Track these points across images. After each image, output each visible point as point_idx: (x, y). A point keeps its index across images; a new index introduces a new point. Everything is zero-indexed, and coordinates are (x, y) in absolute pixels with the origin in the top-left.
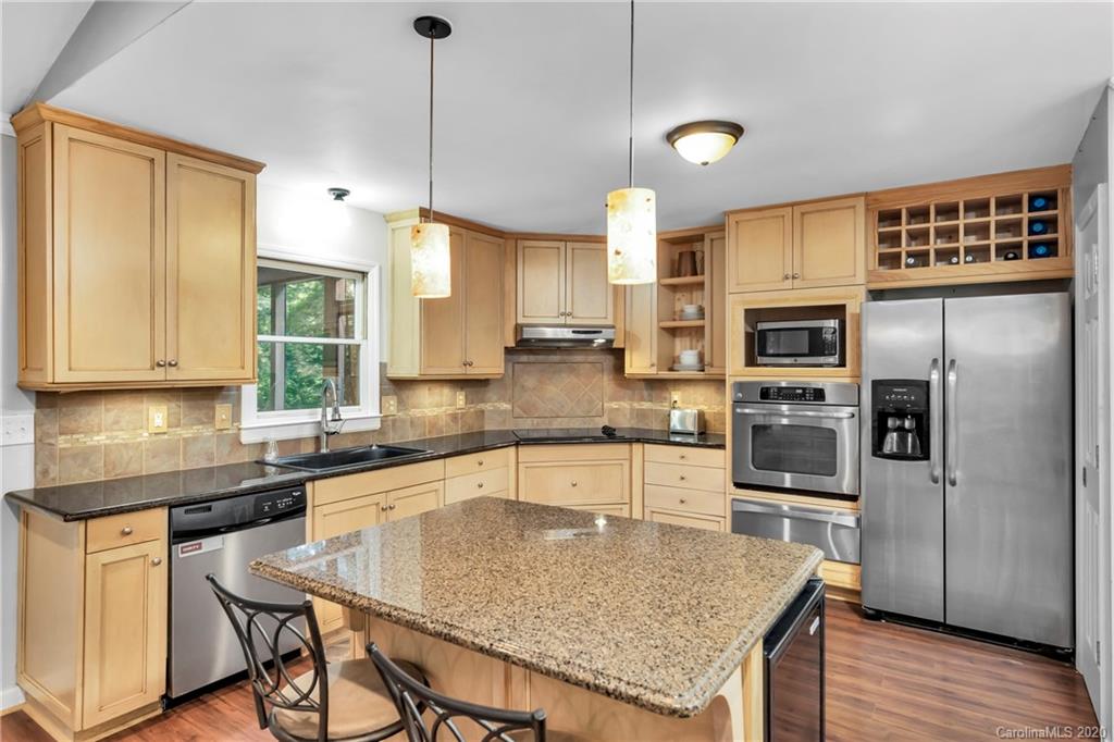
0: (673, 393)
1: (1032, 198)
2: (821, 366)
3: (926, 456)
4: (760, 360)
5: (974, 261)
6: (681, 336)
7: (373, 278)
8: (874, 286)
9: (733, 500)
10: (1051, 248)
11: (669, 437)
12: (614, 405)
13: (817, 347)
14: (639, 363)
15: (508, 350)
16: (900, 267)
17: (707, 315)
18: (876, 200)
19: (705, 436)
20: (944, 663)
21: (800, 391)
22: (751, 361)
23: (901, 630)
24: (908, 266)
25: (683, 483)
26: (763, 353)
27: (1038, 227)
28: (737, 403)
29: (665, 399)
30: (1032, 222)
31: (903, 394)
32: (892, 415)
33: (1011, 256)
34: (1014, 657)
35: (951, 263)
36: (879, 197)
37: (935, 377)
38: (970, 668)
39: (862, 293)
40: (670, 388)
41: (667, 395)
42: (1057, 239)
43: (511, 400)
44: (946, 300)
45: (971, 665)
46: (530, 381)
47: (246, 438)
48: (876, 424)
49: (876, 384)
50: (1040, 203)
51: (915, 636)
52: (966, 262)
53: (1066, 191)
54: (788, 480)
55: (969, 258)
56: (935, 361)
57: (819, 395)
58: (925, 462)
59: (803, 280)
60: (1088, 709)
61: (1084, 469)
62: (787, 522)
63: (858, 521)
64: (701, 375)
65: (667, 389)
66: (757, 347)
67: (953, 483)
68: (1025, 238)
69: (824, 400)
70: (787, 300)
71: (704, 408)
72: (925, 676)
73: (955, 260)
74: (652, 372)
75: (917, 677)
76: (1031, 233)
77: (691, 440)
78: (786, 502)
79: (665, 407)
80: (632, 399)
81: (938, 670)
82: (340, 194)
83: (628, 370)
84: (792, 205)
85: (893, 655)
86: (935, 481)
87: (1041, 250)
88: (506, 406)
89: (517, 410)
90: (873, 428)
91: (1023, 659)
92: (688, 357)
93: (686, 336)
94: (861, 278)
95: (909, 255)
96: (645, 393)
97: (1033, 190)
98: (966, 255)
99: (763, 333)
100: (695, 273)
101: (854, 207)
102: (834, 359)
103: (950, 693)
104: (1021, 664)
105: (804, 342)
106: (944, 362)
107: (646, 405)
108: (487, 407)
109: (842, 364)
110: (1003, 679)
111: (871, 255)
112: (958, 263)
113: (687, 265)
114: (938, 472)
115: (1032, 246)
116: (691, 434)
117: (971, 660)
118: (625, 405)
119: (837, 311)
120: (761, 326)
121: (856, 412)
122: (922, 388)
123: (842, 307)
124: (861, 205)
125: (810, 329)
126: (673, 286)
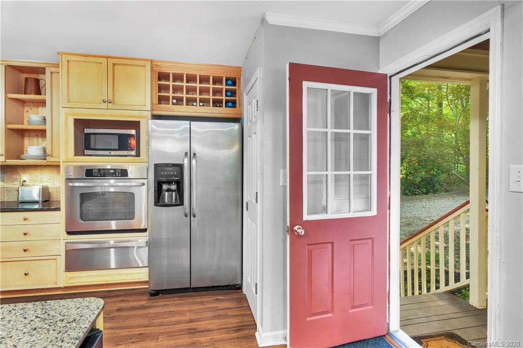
0: (22, 175)
1: (227, 79)
2: (126, 156)
3: (182, 204)
4: (87, 152)
5: (203, 106)
6: (29, 136)
8: (155, 113)
9: (66, 243)
10: (234, 104)
11: (18, 205)
13: (123, 144)
16: (169, 104)
17: (48, 122)
18: (157, 65)
19: (47, 203)
20: (190, 311)
21: (113, 171)
22: (79, 153)
23: (170, 298)
24: (173, 104)
25: (27, 238)
26: (88, 147)
27: (229, 94)
28: (68, 180)
29: (16, 179)
30: (226, 91)
31: (170, 171)
32: (164, 182)
33: (218, 105)
34: (220, 295)
35: (193, 105)
36: (158, 64)
37: (186, 162)
38: (201, 309)
39: (149, 114)
40: (19, 172)
41: (18, 177)
42: (236, 100)
44: (191, 122)
45: (202, 307)
48: (157, 189)
49: (156, 166)
50: (230, 82)
51: (177, 299)
52: (200, 106)
53: (239, 79)
54: (113, 225)
55: (201, 104)
56: (186, 154)
57: (124, 174)
58: (182, 206)
59: (114, 104)
60: (249, 312)
61: (247, 203)
62: (112, 250)
63: (147, 243)
64: (43, 162)
65: (18, 173)
66: (84, 143)
67: (194, 216)
68: (224, 98)
69: (127, 176)
70: (104, 115)
71: (45, 184)
72: (182, 323)
73: (195, 104)
75: (178, 326)
76: (226, 96)
77: (36, 207)
78: (111, 239)
79: (16, 185)
81: (188, 317)
84: (108, 57)
85: (164, 316)
86: (186, 216)
87: (230, 104)
90: (155, 190)
91: (223, 294)
92: (35, 150)
93: (34, 137)
94: (148, 107)
95: (173, 98)
97: (227, 76)
98: (200, 102)
99: (88, 135)
100: (38, 93)
101: (145, 66)
102: (133, 153)
103: (194, 329)
104: (223, 297)
105: (115, 142)
106: (191, 155)
109: (138, 155)
110: (216, 309)
111: (154, 96)
112: (196, 105)
113: (31, 86)
114: (188, 211)
115: (227, 102)
116: (37, 202)
117: (202, 303)
119: (136, 125)
120: (87, 131)
121: (145, 181)
122: (180, 167)
123: (138, 122)
124: (148, 64)
125: (120, 135)
126: (23, 102)
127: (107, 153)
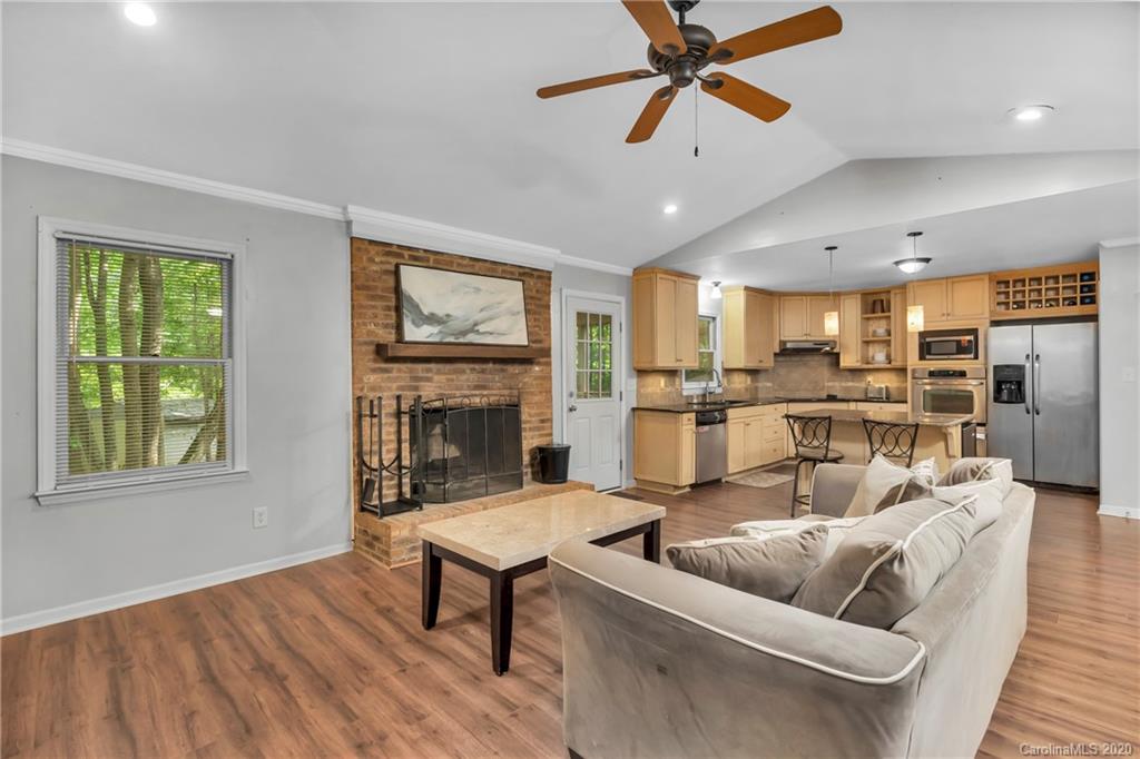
0: (869, 376)
1: (1082, 275)
2: (963, 359)
3: (1023, 401)
4: (928, 357)
5: (1050, 306)
6: (874, 345)
7: (718, 319)
8: (993, 319)
10: (1091, 300)
12: (830, 384)
13: (961, 349)
14: (847, 361)
15: (775, 354)
16: (1009, 309)
17: (892, 332)
18: (995, 275)
22: (922, 358)
24: (1013, 308)
26: (929, 353)
27: (1086, 289)
28: (914, 379)
29: (864, 380)
30: (1082, 287)
31: (1010, 372)
32: (1004, 382)
33: (1071, 303)
35: (1037, 307)
36: (997, 273)
39: (988, 322)
40: (867, 374)
41: (865, 378)
42: (1095, 295)
43: (772, 382)
44: (1034, 326)
46: (782, 371)
47: (685, 393)
48: (996, 388)
49: (995, 367)
50: (1086, 278)
52: (1046, 307)
53: (1098, 273)
55: (1048, 305)
56: (1028, 356)
57: (962, 374)
58: (1023, 404)
59: (953, 316)
63: (986, 436)
64: (888, 366)
65: (865, 375)
66: (925, 350)
67: (1038, 413)
68: (1078, 295)
69: (965, 376)
70: (943, 326)
71: (889, 385)
73: (1039, 305)
74: (858, 365)
76: (1082, 292)
79: (864, 384)
80: (841, 381)
82: (717, 284)
83: (842, 364)
84: (947, 278)
86: (1028, 412)
87: (1087, 301)
88: (769, 384)
89: (776, 387)
90: (994, 389)
92: (880, 357)
93: (879, 345)
94: (987, 315)
95: (1014, 303)
96: (850, 378)
97: (1083, 271)
98: (1046, 303)
99: (929, 343)
100: (883, 311)
101: (982, 279)
102: (972, 356)
105: (954, 347)
106: (1033, 357)
107: (850, 384)
108: (760, 385)
109: (976, 357)
111: (992, 302)
112: (1041, 307)
113: (878, 307)
114: (1030, 408)
115: (1082, 298)
118: (837, 384)
119: (974, 332)
120: (928, 340)
121: (984, 381)
122: (1021, 368)
123: (977, 329)
124: (987, 278)
125: (957, 341)
126: (868, 319)
127: (946, 357)
